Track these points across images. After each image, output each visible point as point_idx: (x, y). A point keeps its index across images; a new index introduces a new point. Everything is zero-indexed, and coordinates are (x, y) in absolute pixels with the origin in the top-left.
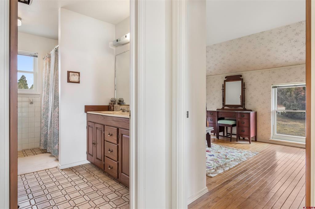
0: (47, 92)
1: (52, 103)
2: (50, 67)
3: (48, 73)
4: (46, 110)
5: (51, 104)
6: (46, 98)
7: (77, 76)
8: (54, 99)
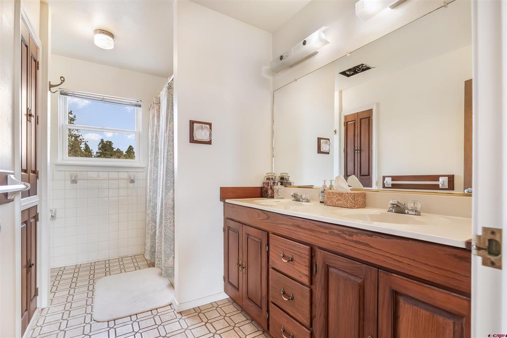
0: (154, 162)
1: (163, 182)
2: (159, 120)
3: (156, 131)
4: (153, 194)
5: (161, 183)
6: (154, 173)
7: (206, 131)
8: (167, 176)
